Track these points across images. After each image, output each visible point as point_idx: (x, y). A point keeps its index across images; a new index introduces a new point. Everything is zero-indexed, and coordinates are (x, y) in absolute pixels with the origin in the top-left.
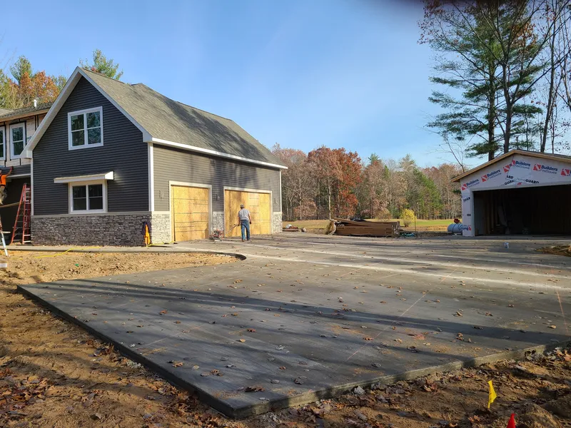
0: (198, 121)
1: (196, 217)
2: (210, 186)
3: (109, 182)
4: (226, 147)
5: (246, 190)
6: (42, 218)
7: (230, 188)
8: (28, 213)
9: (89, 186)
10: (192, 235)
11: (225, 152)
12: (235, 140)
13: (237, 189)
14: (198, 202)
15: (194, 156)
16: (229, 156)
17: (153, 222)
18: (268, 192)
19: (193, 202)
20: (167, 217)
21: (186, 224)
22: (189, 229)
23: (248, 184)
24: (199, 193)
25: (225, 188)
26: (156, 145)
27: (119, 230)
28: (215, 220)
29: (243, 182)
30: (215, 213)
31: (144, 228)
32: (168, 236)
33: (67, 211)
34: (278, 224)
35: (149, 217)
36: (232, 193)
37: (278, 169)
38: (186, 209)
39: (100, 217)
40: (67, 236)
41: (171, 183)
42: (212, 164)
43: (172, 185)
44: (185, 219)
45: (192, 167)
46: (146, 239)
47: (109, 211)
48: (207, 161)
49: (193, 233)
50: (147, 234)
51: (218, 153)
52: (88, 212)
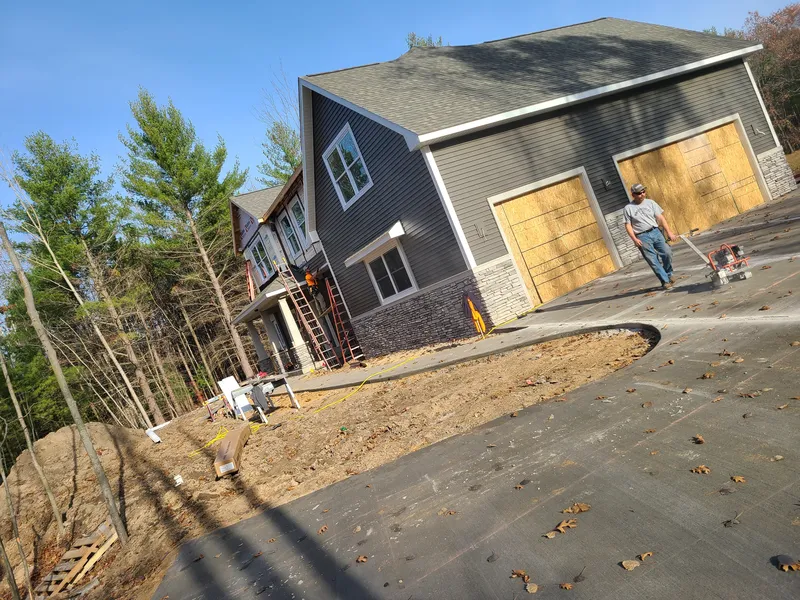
0: (524, 55)
1: (569, 241)
2: (581, 170)
3: (401, 239)
4: (590, 76)
5: (669, 140)
6: (360, 321)
7: (629, 153)
8: (345, 316)
9: (384, 255)
10: (573, 277)
11: (590, 87)
12: (614, 52)
13: (646, 147)
14: (566, 210)
15: (523, 130)
16: (601, 91)
17: (481, 286)
18: (728, 119)
19: (552, 216)
20: (508, 265)
21: (554, 263)
22: (562, 270)
23: (670, 126)
24: (561, 194)
25: (616, 158)
26: (435, 146)
27: (443, 314)
28: (615, 231)
29: (657, 127)
30: (611, 217)
31: (465, 307)
32: (523, 299)
33: (378, 304)
34: (779, 175)
35: (471, 282)
36: (638, 162)
37: (738, 61)
38: (544, 235)
39: (414, 299)
40: (393, 339)
41: (492, 200)
42: (571, 124)
43: (495, 205)
44: (547, 253)
45: (528, 152)
46: (477, 323)
47: (420, 286)
48: (557, 123)
49: (576, 272)
50: (476, 315)
51: (572, 98)
52: (399, 296)
